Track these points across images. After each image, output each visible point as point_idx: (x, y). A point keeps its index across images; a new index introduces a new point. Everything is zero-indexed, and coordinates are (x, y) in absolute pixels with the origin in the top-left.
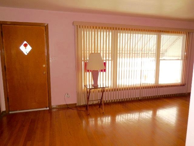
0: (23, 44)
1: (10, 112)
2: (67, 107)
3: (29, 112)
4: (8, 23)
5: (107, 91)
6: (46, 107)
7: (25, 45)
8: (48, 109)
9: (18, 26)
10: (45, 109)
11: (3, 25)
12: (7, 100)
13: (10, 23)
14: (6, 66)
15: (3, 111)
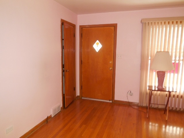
0: (96, 43)
1: (83, 98)
2: (129, 105)
3: (96, 101)
4: (87, 27)
5: (174, 96)
6: (110, 100)
7: (98, 44)
8: (111, 102)
9: (93, 28)
10: (108, 101)
11: (83, 29)
12: (81, 87)
13: (88, 26)
14: (83, 61)
15: (78, 96)
